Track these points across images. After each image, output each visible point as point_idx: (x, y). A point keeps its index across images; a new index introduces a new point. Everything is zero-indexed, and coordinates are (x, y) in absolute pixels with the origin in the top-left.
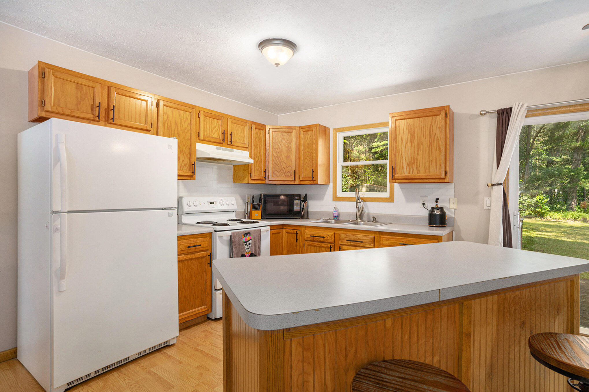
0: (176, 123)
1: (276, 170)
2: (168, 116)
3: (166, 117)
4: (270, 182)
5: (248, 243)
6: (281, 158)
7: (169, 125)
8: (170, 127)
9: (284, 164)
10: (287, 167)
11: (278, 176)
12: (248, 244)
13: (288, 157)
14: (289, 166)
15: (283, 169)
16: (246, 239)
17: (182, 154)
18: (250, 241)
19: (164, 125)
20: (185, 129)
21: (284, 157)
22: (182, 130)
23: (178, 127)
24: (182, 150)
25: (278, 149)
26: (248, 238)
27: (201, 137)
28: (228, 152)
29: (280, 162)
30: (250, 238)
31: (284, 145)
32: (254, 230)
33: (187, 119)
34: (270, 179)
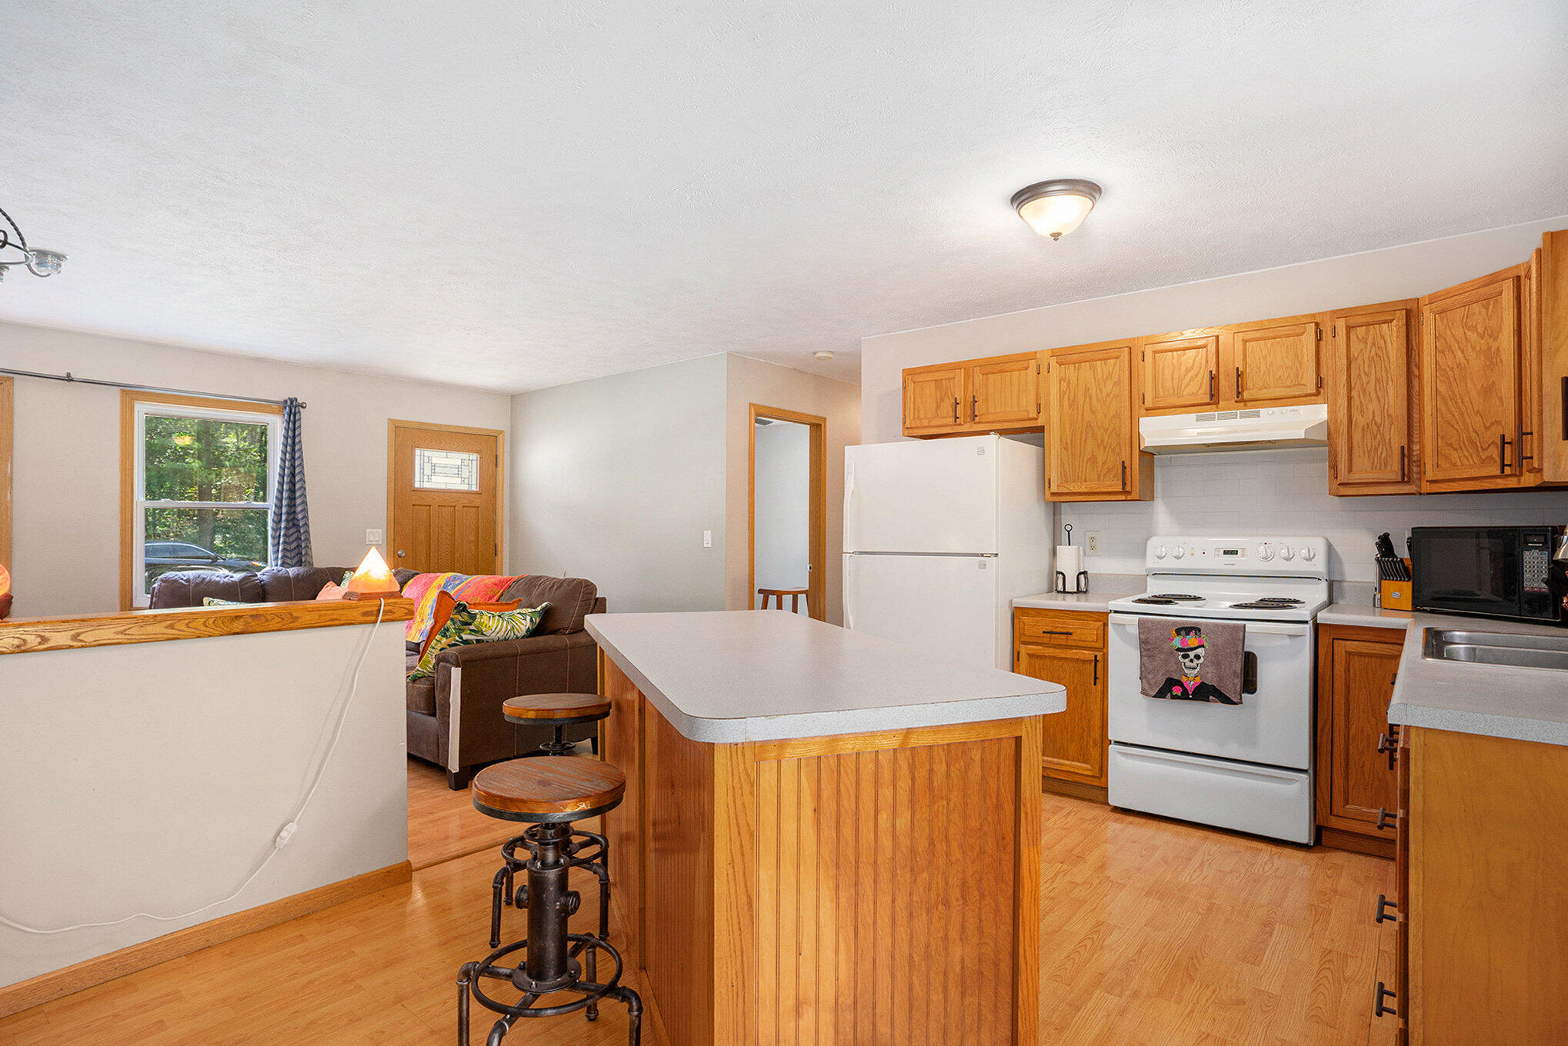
0: (1087, 390)
1: (1450, 445)
2: (1069, 382)
3: (1064, 385)
4: (1436, 488)
5: (1192, 654)
6: (1467, 399)
7: (1072, 398)
8: (1074, 401)
9: (1478, 419)
10: (1487, 428)
11: (1454, 465)
12: (1192, 657)
13: (1489, 391)
14: (1492, 424)
15: (1474, 435)
16: (1183, 642)
17: (1102, 448)
18: (1200, 651)
19: (1061, 401)
20: (1108, 395)
21: (1474, 393)
22: (1098, 401)
23: (1090, 396)
24: (1102, 441)
25: (1456, 372)
26: (1192, 640)
27: (1149, 403)
28: (1239, 422)
29: (1462, 414)
30: (1200, 642)
31: (1474, 348)
32: (1217, 625)
33: (1110, 375)
34: (1430, 474)
